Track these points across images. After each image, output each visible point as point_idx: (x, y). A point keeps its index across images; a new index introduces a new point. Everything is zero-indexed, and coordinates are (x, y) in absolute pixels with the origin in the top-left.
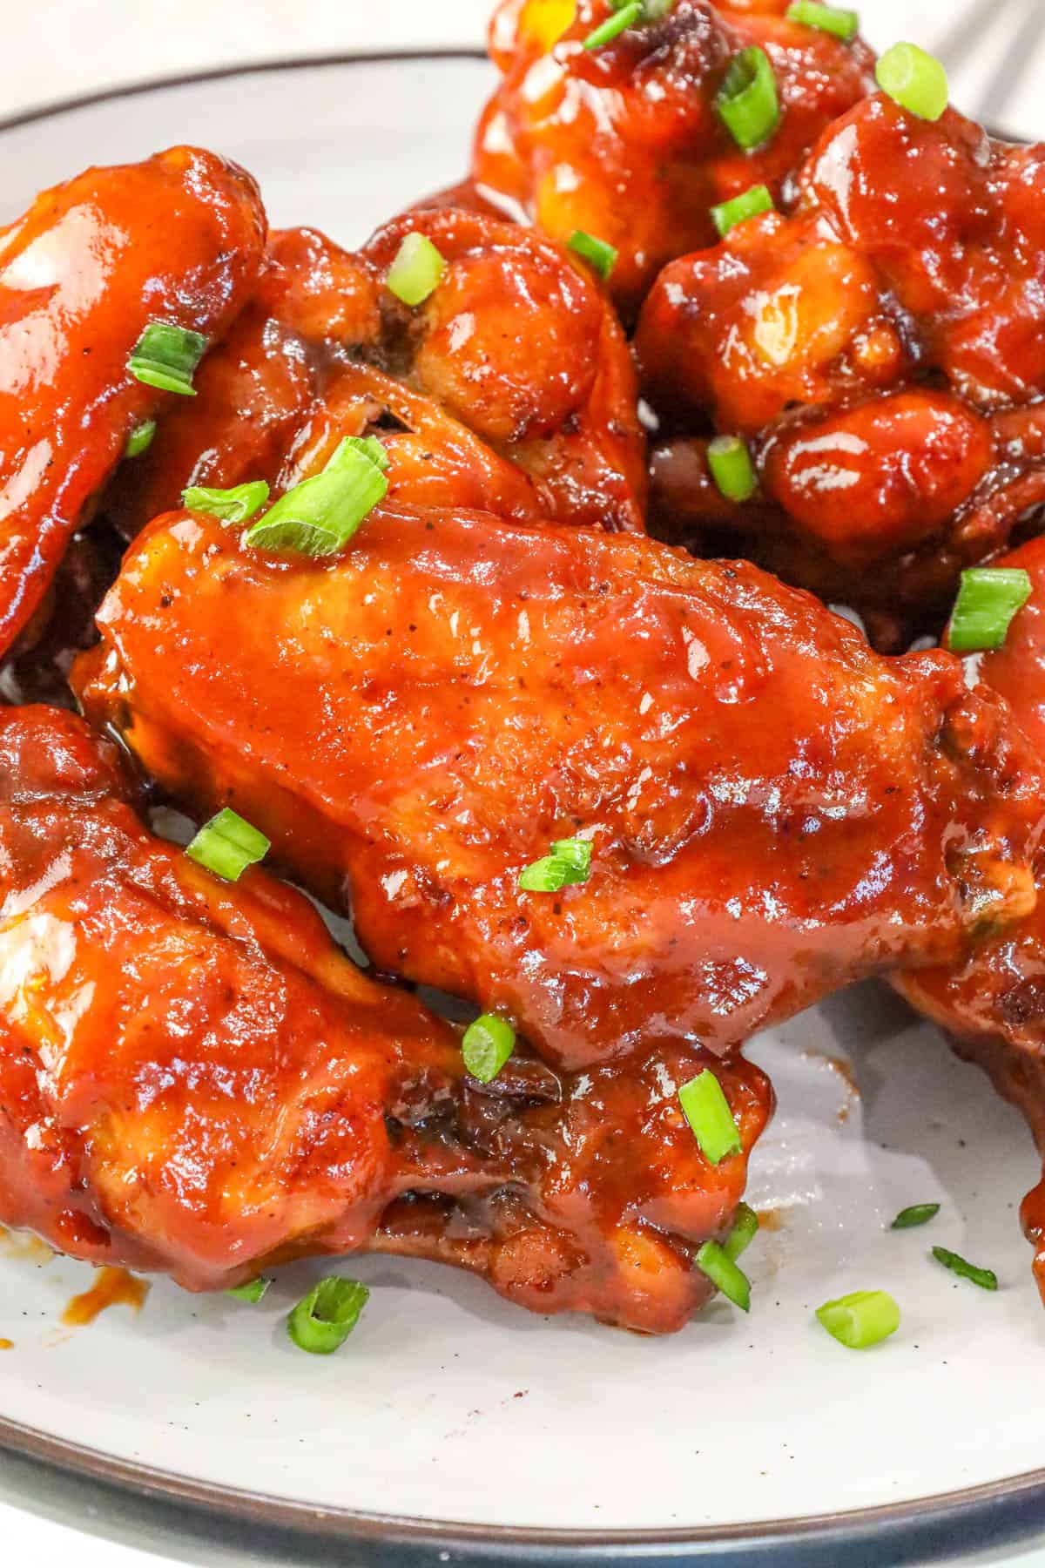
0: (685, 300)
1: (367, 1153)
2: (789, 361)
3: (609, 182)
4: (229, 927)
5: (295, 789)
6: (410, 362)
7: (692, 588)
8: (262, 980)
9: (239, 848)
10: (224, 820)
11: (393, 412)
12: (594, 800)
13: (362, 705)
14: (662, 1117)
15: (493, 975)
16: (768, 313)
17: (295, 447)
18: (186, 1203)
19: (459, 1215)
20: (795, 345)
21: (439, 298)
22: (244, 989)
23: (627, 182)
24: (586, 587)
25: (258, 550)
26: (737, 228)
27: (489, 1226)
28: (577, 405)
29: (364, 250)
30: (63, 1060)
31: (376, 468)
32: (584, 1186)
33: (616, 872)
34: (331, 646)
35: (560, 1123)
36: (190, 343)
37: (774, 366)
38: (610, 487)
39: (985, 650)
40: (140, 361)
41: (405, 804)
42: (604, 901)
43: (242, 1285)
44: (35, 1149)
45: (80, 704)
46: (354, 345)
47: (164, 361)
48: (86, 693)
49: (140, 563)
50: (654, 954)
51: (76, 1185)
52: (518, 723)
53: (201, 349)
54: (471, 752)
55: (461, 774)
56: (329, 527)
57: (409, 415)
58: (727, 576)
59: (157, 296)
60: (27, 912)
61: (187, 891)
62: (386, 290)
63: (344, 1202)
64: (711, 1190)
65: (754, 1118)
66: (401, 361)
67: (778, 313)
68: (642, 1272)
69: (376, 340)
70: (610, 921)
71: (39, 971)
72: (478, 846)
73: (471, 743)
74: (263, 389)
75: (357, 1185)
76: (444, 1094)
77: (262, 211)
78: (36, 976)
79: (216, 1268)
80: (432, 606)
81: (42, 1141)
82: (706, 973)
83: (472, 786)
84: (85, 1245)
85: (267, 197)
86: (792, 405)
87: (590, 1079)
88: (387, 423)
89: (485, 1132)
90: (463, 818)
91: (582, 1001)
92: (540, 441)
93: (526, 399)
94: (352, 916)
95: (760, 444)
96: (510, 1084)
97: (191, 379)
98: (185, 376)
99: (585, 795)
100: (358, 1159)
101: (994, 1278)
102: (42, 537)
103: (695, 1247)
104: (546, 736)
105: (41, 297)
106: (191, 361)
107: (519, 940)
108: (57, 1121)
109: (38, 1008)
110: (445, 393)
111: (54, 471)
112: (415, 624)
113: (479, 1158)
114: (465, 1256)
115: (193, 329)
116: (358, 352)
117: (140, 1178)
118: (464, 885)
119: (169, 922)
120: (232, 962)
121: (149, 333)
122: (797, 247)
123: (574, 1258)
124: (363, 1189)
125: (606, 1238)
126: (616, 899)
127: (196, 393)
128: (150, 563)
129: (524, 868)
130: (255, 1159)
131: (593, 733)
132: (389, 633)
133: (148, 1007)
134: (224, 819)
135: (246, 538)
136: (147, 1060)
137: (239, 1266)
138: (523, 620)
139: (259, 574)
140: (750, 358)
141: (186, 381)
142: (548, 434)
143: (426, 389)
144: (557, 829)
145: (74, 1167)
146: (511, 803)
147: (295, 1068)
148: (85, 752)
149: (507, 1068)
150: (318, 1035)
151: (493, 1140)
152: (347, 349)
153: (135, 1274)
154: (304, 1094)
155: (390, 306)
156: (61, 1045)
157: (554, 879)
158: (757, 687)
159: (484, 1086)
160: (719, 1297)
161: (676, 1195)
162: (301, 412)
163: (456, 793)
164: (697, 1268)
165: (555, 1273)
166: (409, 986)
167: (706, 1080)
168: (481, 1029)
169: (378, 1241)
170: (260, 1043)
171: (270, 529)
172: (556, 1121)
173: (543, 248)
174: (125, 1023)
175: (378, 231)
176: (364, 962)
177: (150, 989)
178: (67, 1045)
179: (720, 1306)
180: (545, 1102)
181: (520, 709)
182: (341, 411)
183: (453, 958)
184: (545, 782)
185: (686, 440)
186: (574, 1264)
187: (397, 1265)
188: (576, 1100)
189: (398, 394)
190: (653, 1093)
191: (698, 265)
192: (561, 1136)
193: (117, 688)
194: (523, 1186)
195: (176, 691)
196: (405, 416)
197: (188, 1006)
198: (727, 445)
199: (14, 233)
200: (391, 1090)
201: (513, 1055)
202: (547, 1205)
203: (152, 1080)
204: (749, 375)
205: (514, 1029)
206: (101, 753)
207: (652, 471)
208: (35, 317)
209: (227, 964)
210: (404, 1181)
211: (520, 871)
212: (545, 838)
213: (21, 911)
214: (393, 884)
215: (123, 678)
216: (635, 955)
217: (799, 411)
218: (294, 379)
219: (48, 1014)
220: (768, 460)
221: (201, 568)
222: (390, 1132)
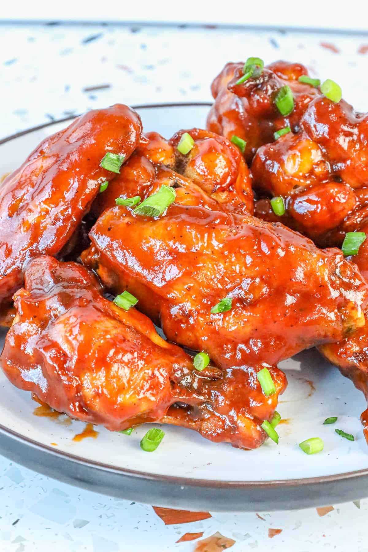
2: (295, 173)
9: (129, 301)
10: (125, 294)
11: (178, 182)
16: (288, 159)
17: (149, 192)
21: (192, 152)
22: (129, 339)
23: (250, 127)
24: (232, 226)
26: (280, 137)
28: (232, 183)
35: (222, 384)
37: (290, 175)
39: (353, 255)
41: (178, 288)
42: (235, 316)
43: (126, 429)
45: (83, 263)
46: (167, 165)
48: (85, 260)
50: (250, 333)
55: (194, 279)
67: (291, 160)
69: (174, 164)
80: (187, 230)
83: (197, 282)
86: (295, 187)
88: (176, 186)
92: (221, 193)
94: (162, 325)
95: (286, 199)
97: (119, 169)
101: (353, 437)
103: (262, 421)
106: (119, 164)
110: (194, 178)
112: (182, 235)
114: (193, 424)
121: (107, 155)
124: (162, 399)
127: (120, 173)
128: (105, 218)
129: (212, 307)
132: (174, 238)
135: (133, 212)
138: (214, 235)
140: (283, 173)
142: (223, 191)
146: (209, 287)
149: (207, 369)
155: (179, 155)
157: (221, 309)
160: (269, 439)
168: (200, 356)
171: (141, 209)
176: (165, 339)
179: (269, 442)
180: (218, 379)
181: (212, 260)
182: (163, 181)
183: (191, 335)
188: (227, 378)
190: (250, 376)
192: (222, 388)
193: (94, 257)
196: (181, 183)
198: (277, 199)
201: (209, 365)
204: (283, 178)
205: (209, 357)
212: (219, 298)
215: (96, 254)
216: (245, 334)
217: (298, 189)
220: (289, 204)
221: (120, 220)
222: (171, 385)
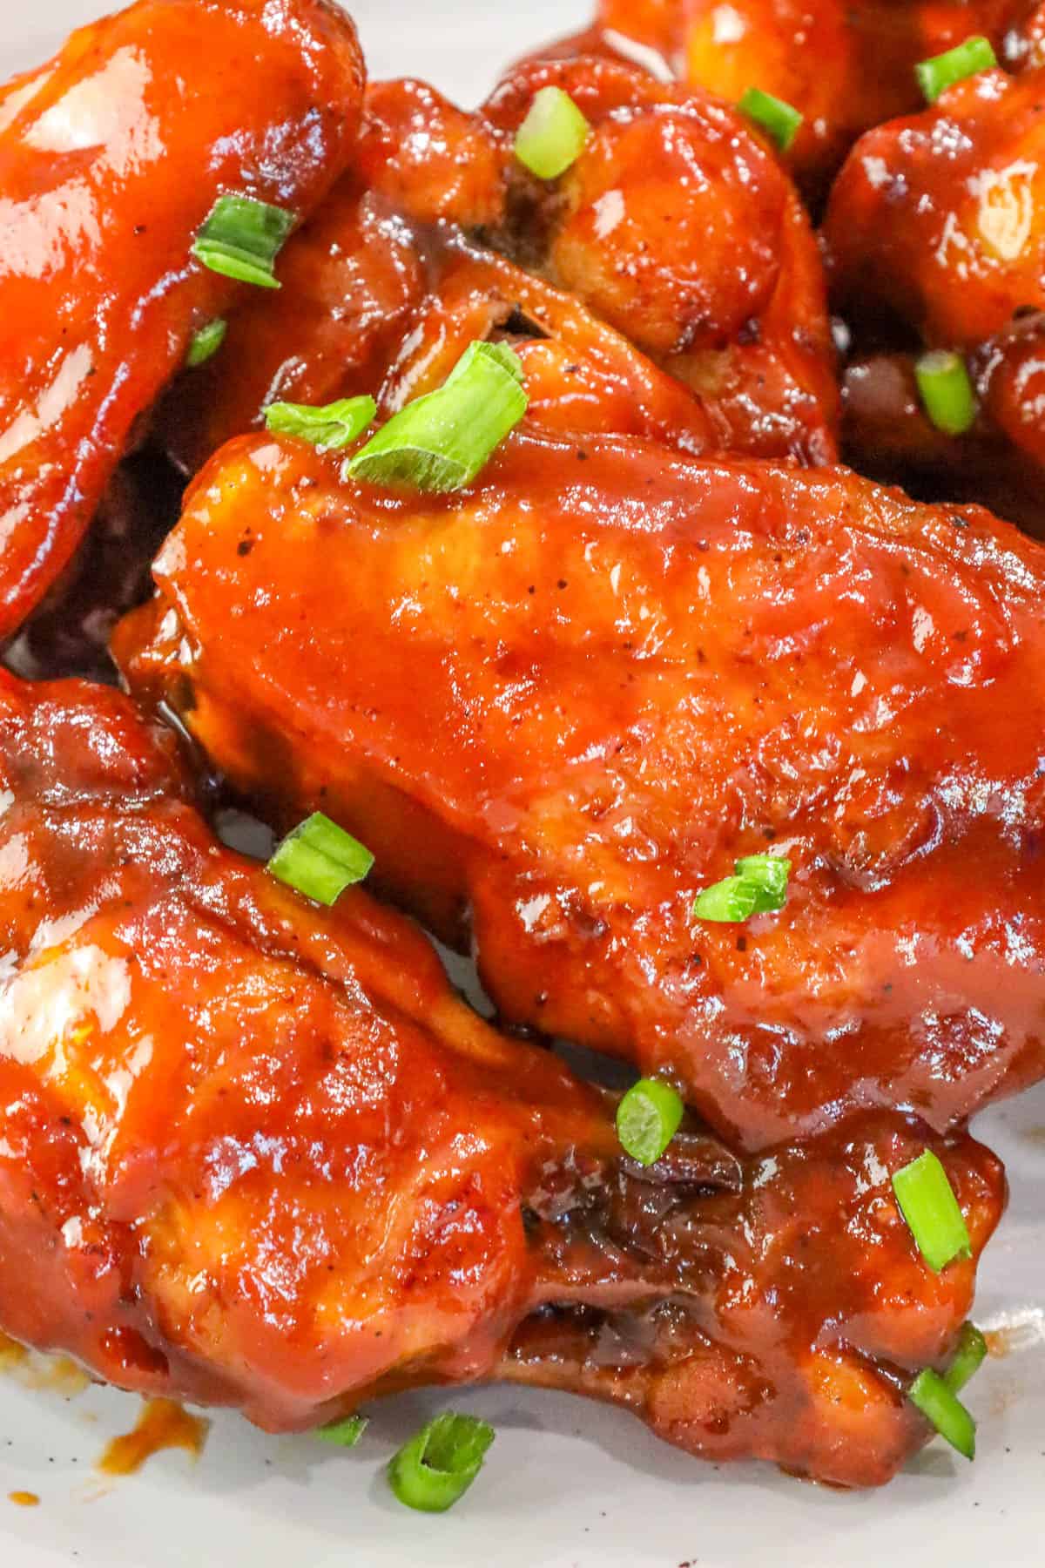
0: (889, 178)
1: (501, 1254)
2: (1021, 257)
3: (782, 32)
4: (324, 965)
5: (408, 788)
6: (543, 250)
7: (914, 539)
8: (367, 1033)
9: (335, 862)
10: (316, 828)
11: (526, 312)
12: (791, 806)
13: (494, 683)
14: (870, 1210)
15: (658, 1028)
16: (995, 196)
17: (401, 357)
18: (270, 1318)
19: (609, 1336)
20: (1030, 238)
21: (582, 169)
22: (345, 1044)
23: (808, 30)
24: (779, 533)
25: (362, 484)
26: (953, 89)
27: (648, 1351)
28: (757, 307)
29: (485, 108)
30: (114, 1133)
31: (513, 382)
32: (773, 1299)
33: (820, 898)
34: (458, 605)
35: (740, 1218)
36: (271, 222)
37: (1003, 262)
38: (797, 411)
40: (208, 243)
41: (548, 810)
42: (801, 934)
43: (335, 1422)
44: (74, 1249)
45: (122, 679)
46: (473, 229)
47: (237, 242)
48: (134, 663)
49: (210, 499)
50: (863, 1004)
51: (128, 1295)
52: (697, 705)
53: (285, 228)
54: (635, 743)
55: (622, 772)
56: (455, 455)
57: (547, 317)
58: (957, 525)
59: (232, 160)
60: (67, 942)
61: (270, 917)
62: (513, 160)
63: (472, 1316)
64: (930, 1304)
65: (984, 1212)
66: (529, 249)
67: (1009, 196)
68: (844, 1408)
69: (500, 222)
70: (809, 960)
71: (83, 1018)
72: (643, 863)
73: (636, 730)
74: (360, 281)
75: (487, 1296)
76: (593, 1180)
77: (361, 57)
78: (78, 1025)
79: (304, 1402)
80: (588, 556)
81: (84, 1238)
82: (929, 1028)
83: (635, 785)
84: (136, 1372)
85: (366, 38)
86: (1022, 313)
87: (778, 1163)
88: (517, 327)
89: (644, 1230)
90: (626, 829)
91: (771, 1062)
92: (712, 352)
93: (695, 299)
94: (476, 950)
95: (984, 361)
96: (676, 1167)
97: (272, 268)
98: (265, 263)
99: (780, 799)
100: (488, 1262)
102: (80, 465)
103: (908, 1377)
104: (732, 722)
105: (79, 162)
106: (272, 244)
107: (690, 987)
108: (104, 1210)
109: (82, 1065)
110: (591, 290)
111: (97, 381)
112: (565, 579)
113: (640, 1259)
114: (615, 1387)
115: (276, 203)
116: (479, 237)
117: (209, 1286)
118: (623, 913)
119: (250, 957)
120: (329, 1009)
121: (222, 208)
122: (1030, 115)
123: (756, 1391)
124: (493, 1299)
125: (798, 1364)
126: (817, 931)
127: (279, 285)
128: (222, 498)
129: (700, 891)
130: (359, 1261)
131: (792, 721)
132: (532, 590)
133: (225, 1065)
134: (315, 826)
135: (347, 470)
136: (222, 1134)
137: (333, 1400)
138: (703, 577)
139: (365, 514)
140: (971, 252)
141: (266, 270)
142: (720, 344)
143: (568, 287)
144: (745, 841)
145: (126, 1270)
146: (687, 808)
147: (412, 1143)
148: (135, 740)
149: (673, 1147)
150: (438, 1104)
151: (656, 1241)
152: (466, 232)
153: (192, 1408)
154: (419, 1178)
155: (517, 179)
156: (111, 1115)
157: (742, 906)
158: (995, 665)
159: (644, 1169)
160: (937, 1443)
161: (888, 1310)
162: (408, 311)
163: (615, 795)
164: (913, 1404)
165: (731, 1409)
166: (544, 1040)
167: (928, 1161)
168: (642, 1097)
169: (506, 1367)
170: (368, 1112)
171: (379, 457)
172: (735, 1215)
173: (711, 111)
174: (194, 1086)
175: (501, 84)
176: (488, 1010)
177: (225, 1042)
178: (119, 1115)
179: (938, 1454)
180: (718, 1190)
181: (698, 687)
182: (462, 308)
183: (606, 1005)
184: (730, 781)
185: (888, 355)
186: (755, 1398)
187: (524, 1399)
188: (760, 1188)
189: (531, 290)
190: (858, 1180)
191: (906, 135)
192: (741, 1234)
193: (176, 659)
194: (690, 1296)
195: (257, 664)
196: (541, 318)
197: (274, 1065)
198: (940, 362)
199: (42, 81)
200: (530, 1175)
201: (680, 1130)
202: (724, 1322)
203: (230, 1159)
204: (970, 274)
205: (682, 1098)
206: (156, 740)
207: (845, 391)
208: (72, 187)
209: (323, 1013)
210: (545, 1288)
211: (694, 896)
212: (727, 853)
213: (56, 943)
214: (531, 912)
215: (185, 645)
216: (839, 1004)
217: (1031, 321)
218: (400, 266)
219: (94, 1075)
220: (993, 382)
221: (290, 505)
222: (527, 1229)
